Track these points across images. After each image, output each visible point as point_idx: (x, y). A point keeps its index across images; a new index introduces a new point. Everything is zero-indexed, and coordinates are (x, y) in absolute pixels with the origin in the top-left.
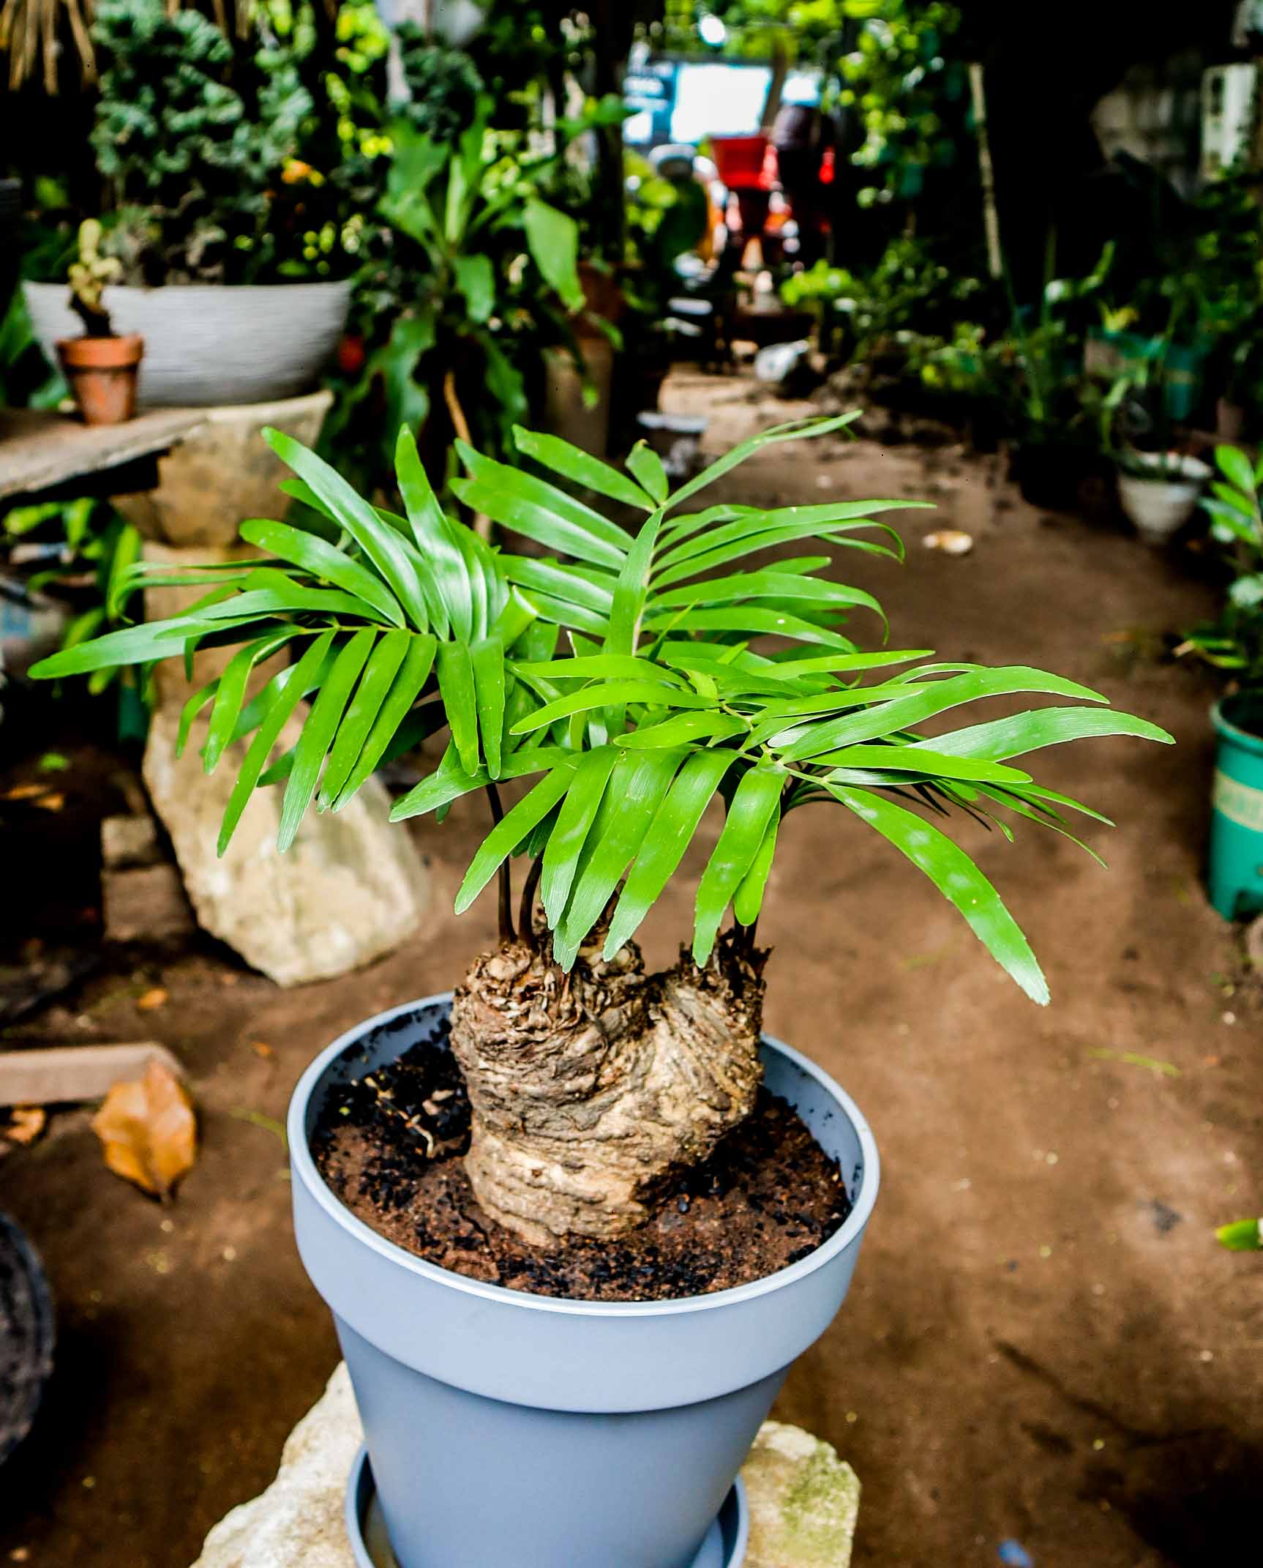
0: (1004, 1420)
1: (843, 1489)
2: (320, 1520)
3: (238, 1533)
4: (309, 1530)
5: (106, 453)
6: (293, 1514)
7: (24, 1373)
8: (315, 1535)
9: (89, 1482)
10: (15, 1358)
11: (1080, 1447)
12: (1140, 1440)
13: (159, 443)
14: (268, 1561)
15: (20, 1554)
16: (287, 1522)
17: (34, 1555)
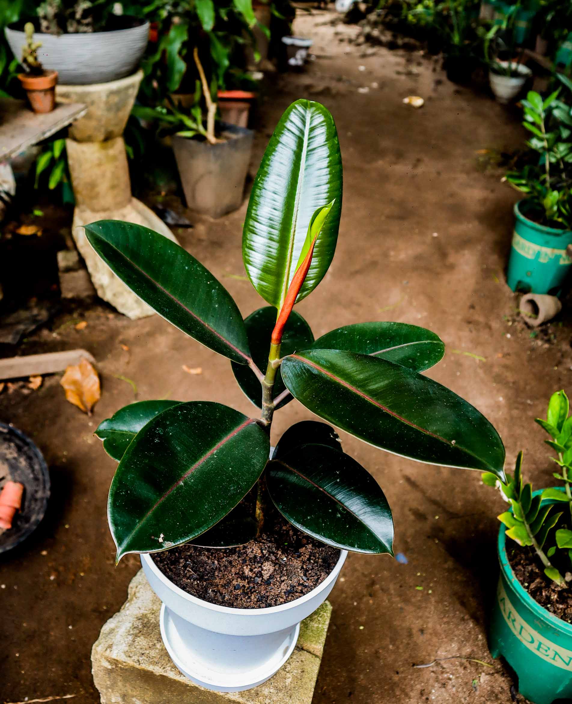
0: (402, 507)
1: (325, 612)
2: (140, 627)
3: (112, 631)
4: (136, 631)
8: (139, 633)
9: (67, 526)
10: (37, 488)
11: (430, 518)
12: (452, 515)
13: (66, 123)
14: (122, 644)
15: (44, 553)
16: (128, 628)
17: (49, 553)
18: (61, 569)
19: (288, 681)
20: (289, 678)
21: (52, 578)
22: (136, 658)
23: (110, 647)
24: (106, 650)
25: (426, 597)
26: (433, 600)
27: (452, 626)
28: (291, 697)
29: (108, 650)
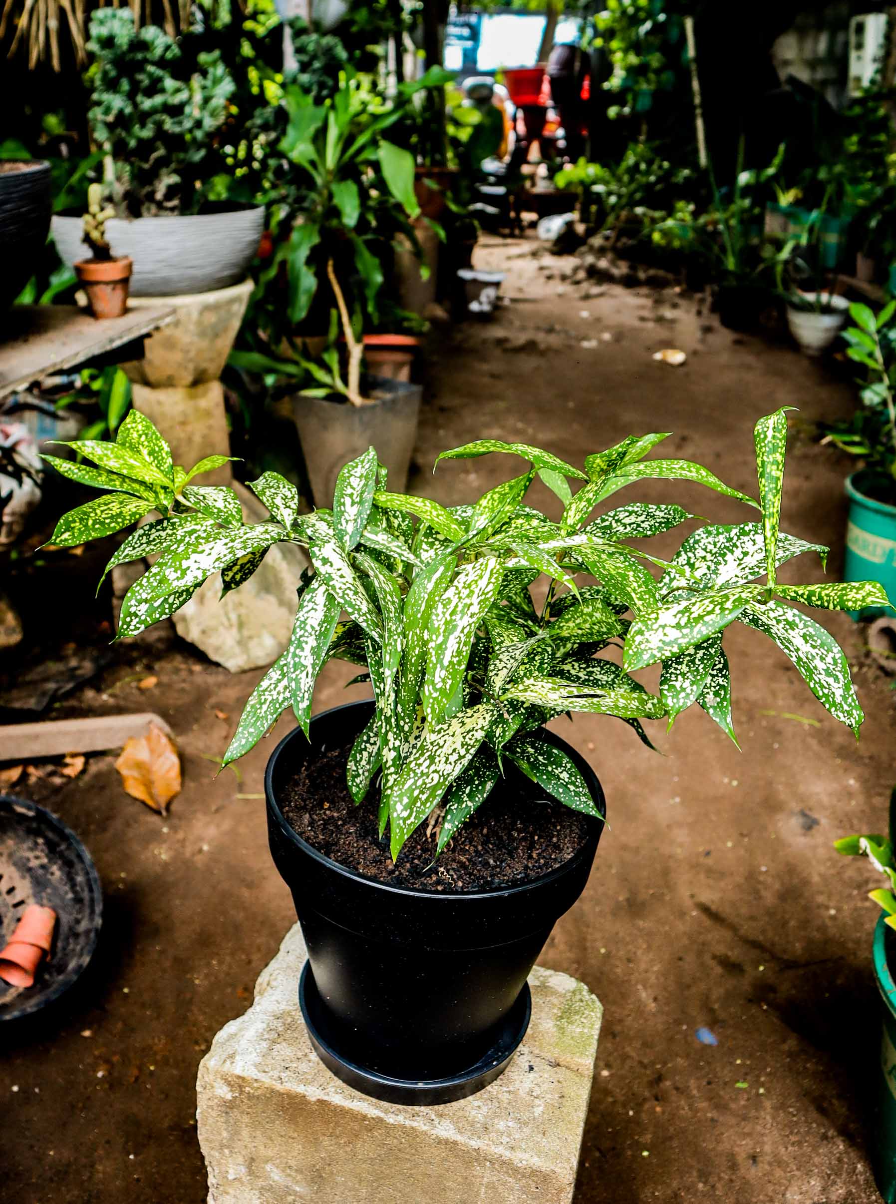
0: (700, 954)
1: (592, 1011)
2: (280, 1029)
3: (232, 1037)
4: (273, 1035)
5: (112, 341)
6: (265, 1026)
7: (84, 926)
8: (277, 1038)
9: (126, 990)
10: (79, 916)
11: (748, 968)
12: (788, 965)
13: (144, 331)
14: (251, 1053)
15: (87, 1033)
16: (260, 1031)
17: (95, 1033)
18: (116, 1059)
19: (538, 1111)
20: (539, 1106)
21: (100, 1074)
22: (276, 1074)
23: (232, 1056)
24: (225, 1061)
25: (756, 1102)
26: (768, 1104)
27: (807, 1149)
28: (544, 1134)
29: (228, 1062)
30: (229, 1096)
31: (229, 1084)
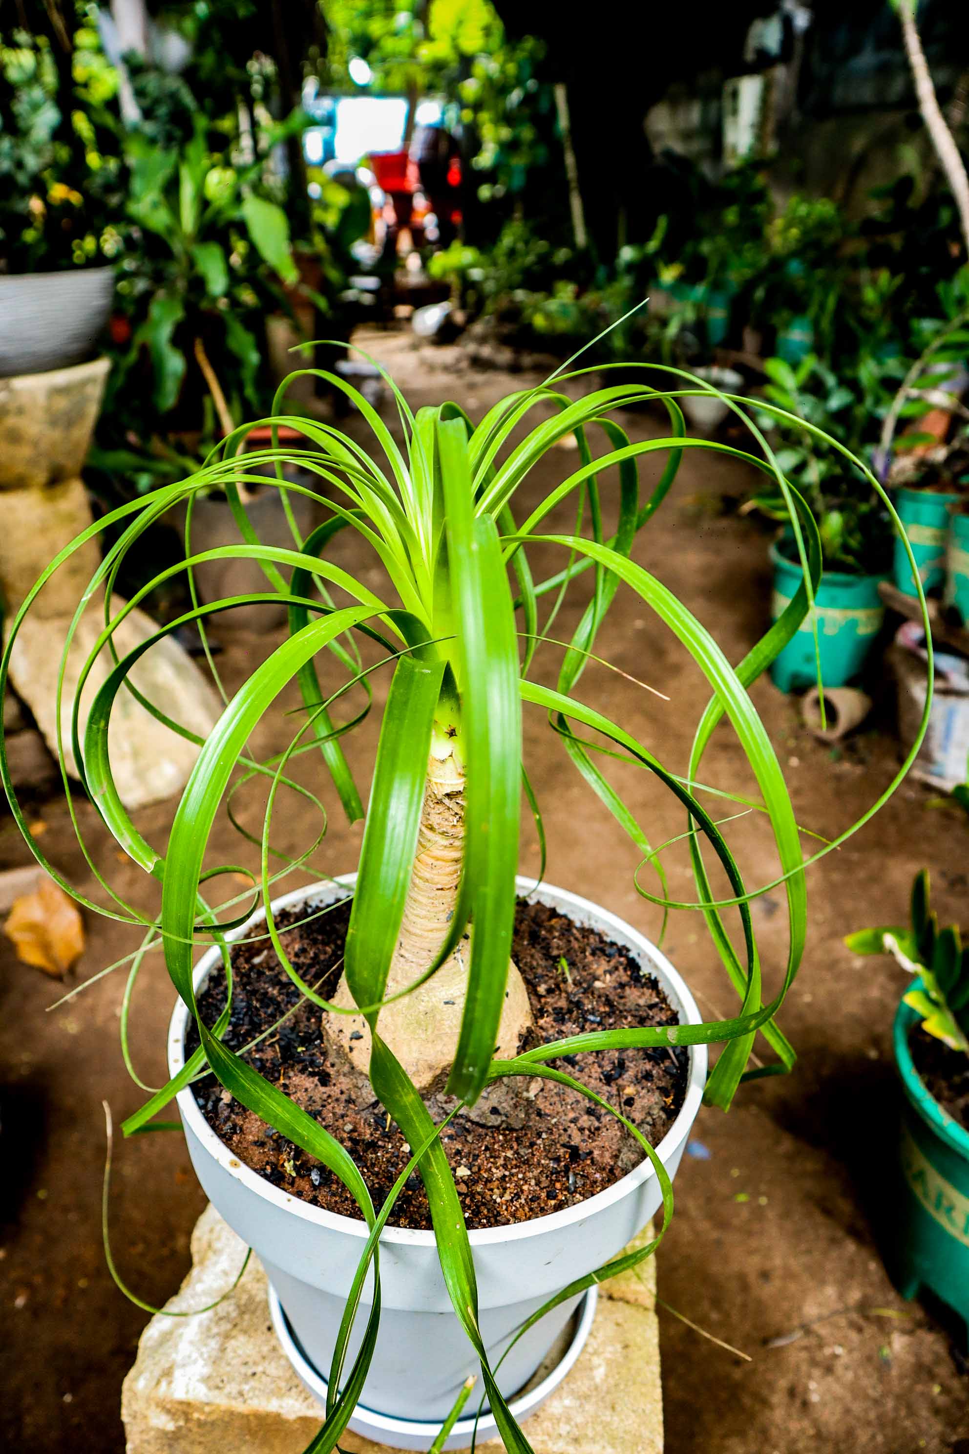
3: (166, 1337)
4: (225, 1326)
6: (211, 1313)
8: (231, 1330)
9: (42, 1194)
14: (195, 1362)
16: (206, 1323)
17: (9, 1253)
18: (38, 1280)
20: (599, 1366)
21: (20, 1302)
22: (232, 1388)
23: (168, 1373)
24: (158, 1382)
25: (758, 1214)
26: (771, 1215)
27: (817, 1255)
29: (164, 1384)
30: (170, 1426)
31: (168, 1411)
